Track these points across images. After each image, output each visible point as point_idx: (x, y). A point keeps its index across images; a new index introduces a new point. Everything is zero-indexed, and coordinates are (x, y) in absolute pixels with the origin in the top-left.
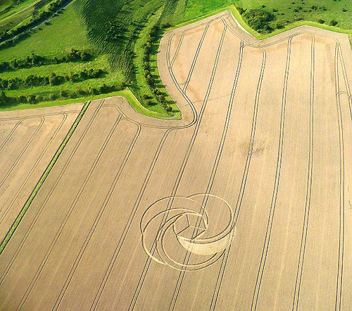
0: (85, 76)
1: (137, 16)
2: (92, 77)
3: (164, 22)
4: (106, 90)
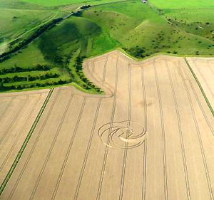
0: (47, 77)
4: (61, 83)
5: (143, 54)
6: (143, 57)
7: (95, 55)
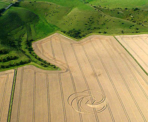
0: (9, 59)
1: (16, 37)
2: (12, 59)
3: (30, 39)
4: (22, 63)
5: (80, 35)
6: (80, 37)
7: (40, 38)
